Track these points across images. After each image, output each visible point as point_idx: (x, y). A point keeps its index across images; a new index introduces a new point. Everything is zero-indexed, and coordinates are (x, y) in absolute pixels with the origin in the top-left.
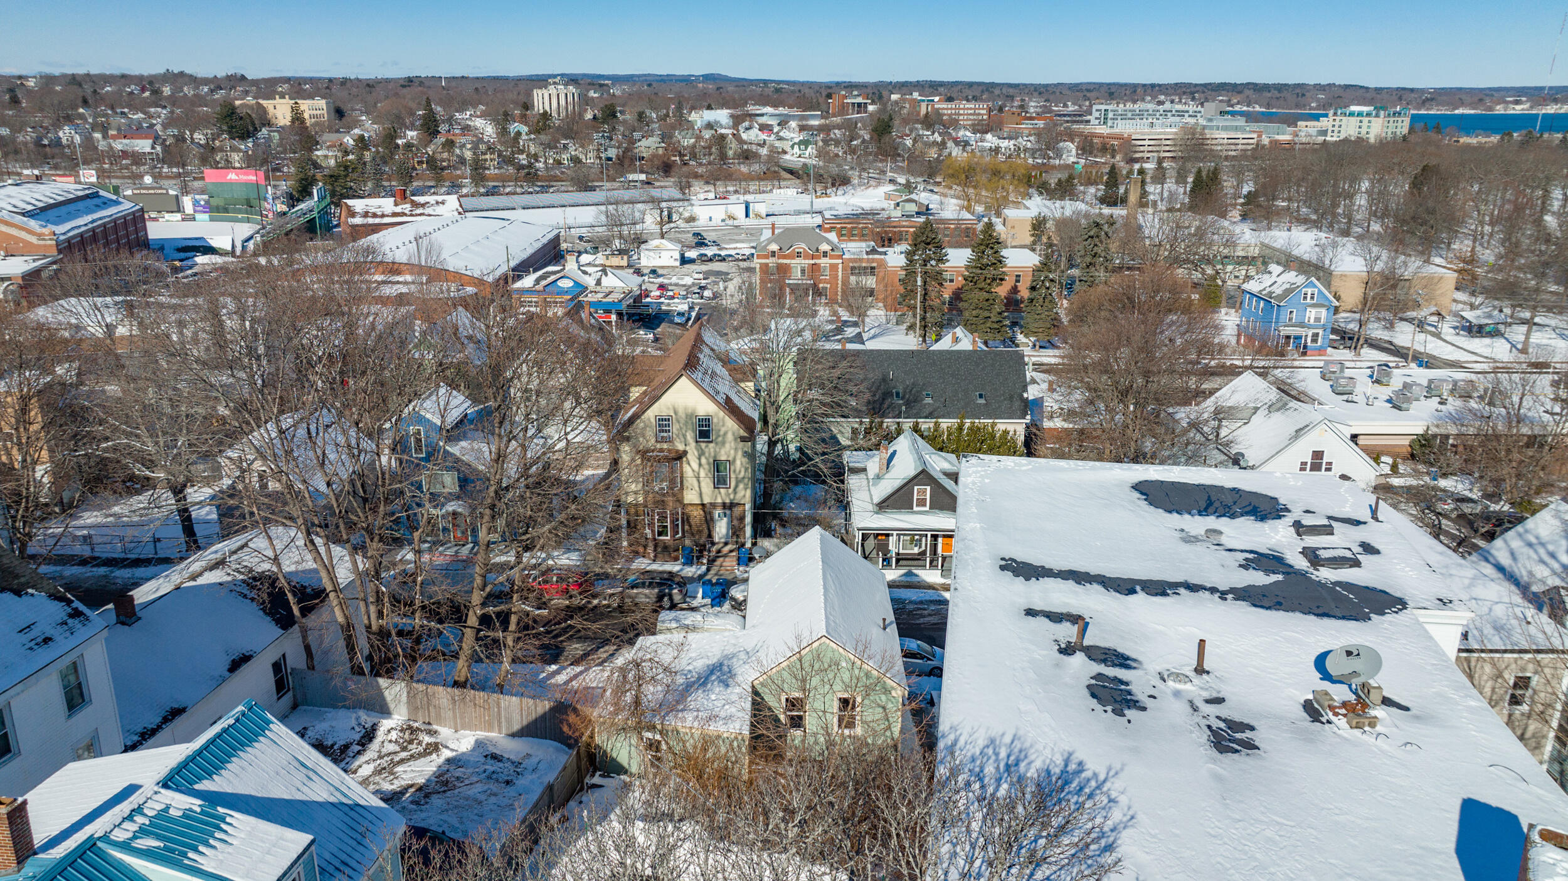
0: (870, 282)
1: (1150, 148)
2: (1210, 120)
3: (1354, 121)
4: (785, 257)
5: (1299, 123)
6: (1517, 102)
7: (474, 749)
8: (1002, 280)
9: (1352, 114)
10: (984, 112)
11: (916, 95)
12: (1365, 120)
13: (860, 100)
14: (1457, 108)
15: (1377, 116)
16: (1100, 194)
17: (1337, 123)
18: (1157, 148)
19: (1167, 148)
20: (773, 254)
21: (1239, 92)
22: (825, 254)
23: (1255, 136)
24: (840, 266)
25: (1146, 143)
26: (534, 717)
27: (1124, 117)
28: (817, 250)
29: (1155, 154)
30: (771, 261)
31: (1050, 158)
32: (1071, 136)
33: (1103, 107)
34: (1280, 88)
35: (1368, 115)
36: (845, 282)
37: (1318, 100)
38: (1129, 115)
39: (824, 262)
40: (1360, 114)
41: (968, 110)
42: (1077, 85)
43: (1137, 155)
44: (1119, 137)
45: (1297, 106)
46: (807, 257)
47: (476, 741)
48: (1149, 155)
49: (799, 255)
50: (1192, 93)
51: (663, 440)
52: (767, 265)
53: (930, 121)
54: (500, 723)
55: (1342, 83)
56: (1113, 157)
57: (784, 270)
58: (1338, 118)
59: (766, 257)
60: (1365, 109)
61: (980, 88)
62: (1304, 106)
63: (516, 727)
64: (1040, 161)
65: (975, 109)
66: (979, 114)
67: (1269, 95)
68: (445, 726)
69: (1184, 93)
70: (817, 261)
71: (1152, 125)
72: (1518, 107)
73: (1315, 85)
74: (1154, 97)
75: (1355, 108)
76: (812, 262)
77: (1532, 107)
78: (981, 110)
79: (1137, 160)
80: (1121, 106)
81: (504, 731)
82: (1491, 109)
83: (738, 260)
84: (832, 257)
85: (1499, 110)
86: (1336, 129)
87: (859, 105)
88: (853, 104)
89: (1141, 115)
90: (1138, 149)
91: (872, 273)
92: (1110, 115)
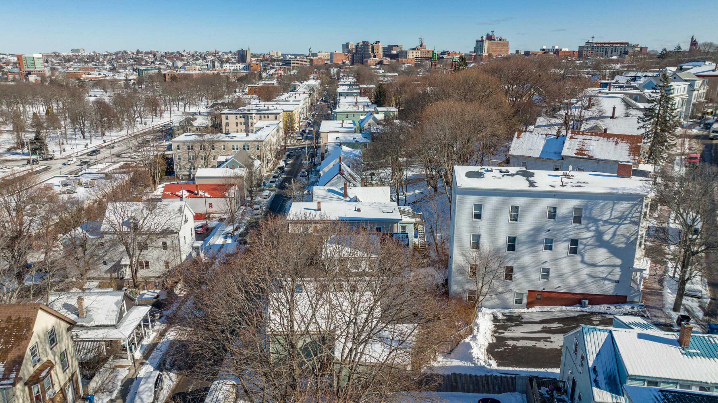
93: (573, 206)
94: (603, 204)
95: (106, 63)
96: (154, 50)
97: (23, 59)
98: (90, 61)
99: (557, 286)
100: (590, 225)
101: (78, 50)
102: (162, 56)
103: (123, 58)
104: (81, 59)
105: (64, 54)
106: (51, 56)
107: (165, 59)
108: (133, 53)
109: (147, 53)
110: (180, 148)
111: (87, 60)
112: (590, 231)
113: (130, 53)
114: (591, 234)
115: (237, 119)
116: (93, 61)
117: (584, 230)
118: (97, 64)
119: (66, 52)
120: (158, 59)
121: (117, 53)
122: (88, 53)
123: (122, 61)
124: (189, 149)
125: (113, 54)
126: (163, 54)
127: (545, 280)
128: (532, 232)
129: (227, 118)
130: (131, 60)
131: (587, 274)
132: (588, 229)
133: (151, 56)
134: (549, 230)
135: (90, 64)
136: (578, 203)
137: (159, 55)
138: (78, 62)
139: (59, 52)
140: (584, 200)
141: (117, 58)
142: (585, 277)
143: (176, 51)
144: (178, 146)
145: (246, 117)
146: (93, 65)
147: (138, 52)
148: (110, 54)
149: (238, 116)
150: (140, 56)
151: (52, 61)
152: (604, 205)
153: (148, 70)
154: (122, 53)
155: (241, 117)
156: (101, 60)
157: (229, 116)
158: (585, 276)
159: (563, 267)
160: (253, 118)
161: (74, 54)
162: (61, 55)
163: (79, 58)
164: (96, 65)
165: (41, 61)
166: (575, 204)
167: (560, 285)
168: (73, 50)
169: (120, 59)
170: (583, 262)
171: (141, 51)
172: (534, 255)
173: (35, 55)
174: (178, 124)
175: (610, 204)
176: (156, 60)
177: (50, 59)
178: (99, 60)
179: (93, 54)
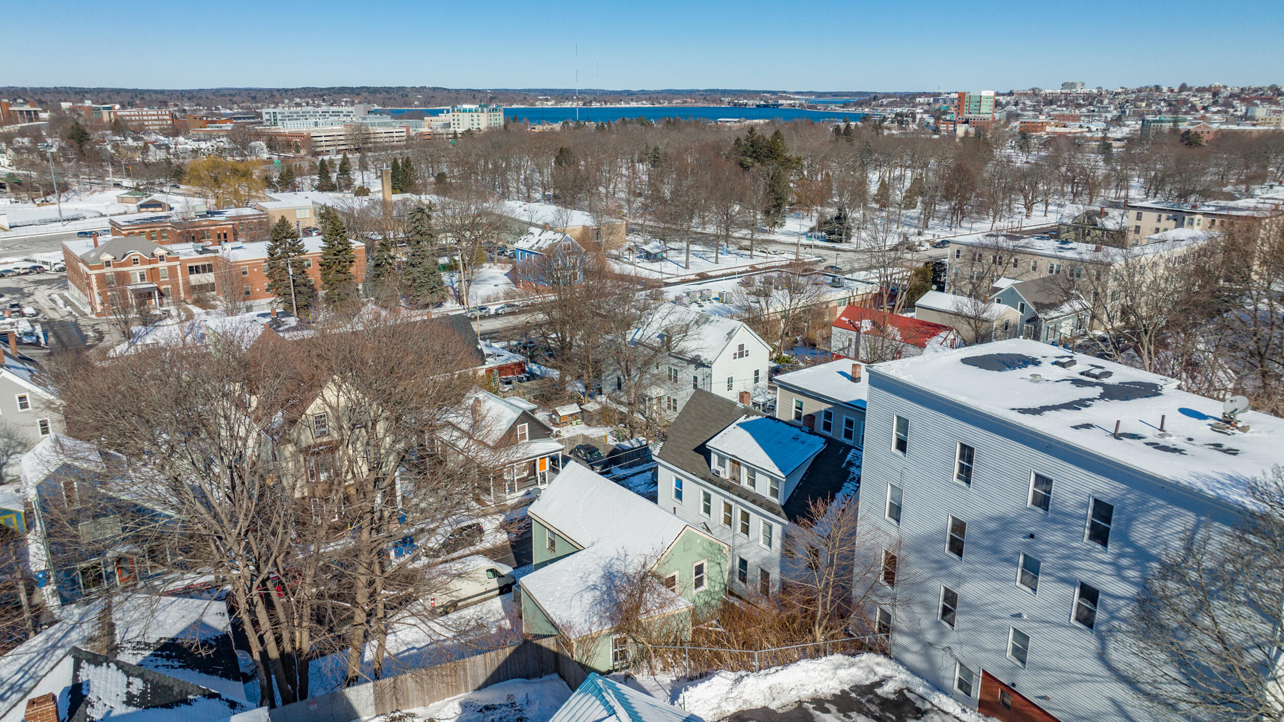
0: (208, 278)
1: (328, 143)
2: (364, 119)
3: (467, 115)
4: (121, 265)
5: (426, 118)
6: (547, 100)
7: (463, 711)
8: (351, 262)
9: (465, 111)
10: (167, 117)
11: (88, 103)
12: (475, 115)
13: (27, 108)
14: (512, 104)
15: (482, 112)
16: (316, 183)
17: (456, 118)
18: (335, 143)
19: (342, 142)
20: (108, 264)
21: (358, 94)
22: (162, 258)
23: (404, 130)
24: (179, 267)
25: (323, 139)
26: (497, 666)
27: (290, 118)
28: (153, 255)
29: (333, 148)
30: (108, 271)
31: (246, 155)
32: (258, 136)
33: (271, 110)
34: (388, 90)
35: (476, 111)
36: (186, 282)
37: (419, 100)
38: (295, 116)
39: (162, 265)
40: (470, 111)
41: (150, 115)
42: (218, 90)
43: (319, 149)
44: (300, 135)
45: (405, 104)
46: (144, 262)
47: (461, 704)
48: (328, 149)
49: (135, 262)
50: (322, 96)
51: (323, 434)
52: (104, 274)
53: (118, 127)
54: (466, 682)
55: (431, 86)
56: (298, 152)
57: (122, 278)
58: (456, 114)
59: (101, 267)
60: (473, 107)
61: (129, 94)
62: (410, 104)
63: (481, 681)
64: (238, 159)
65: (158, 115)
66: (163, 120)
67: (381, 96)
68: (413, 707)
69: (315, 96)
70: (155, 266)
71: (316, 124)
72: (549, 103)
73: (412, 88)
74: (291, 100)
75: (467, 106)
76: (151, 266)
77: (556, 104)
78: (165, 115)
79: (319, 154)
80: (286, 109)
81: (470, 688)
82: (533, 104)
83: (19, 274)
84: (169, 260)
85: (538, 105)
86: (456, 122)
87: (28, 112)
88: (21, 112)
89: (304, 115)
90: (319, 144)
91: (211, 271)
92: (279, 117)
93: (1089, 491)
94: (1162, 512)
95: (1112, 107)
96: (1217, 84)
97: (966, 100)
98: (1087, 103)
99: (1042, 693)
100: (1125, 562)
101: (1073, 85)
102: (1232, 96)
103: (1148, 99)
104: (1072, 101)
105: (1048, 91)
106: (1025, 94)
107: (1235, 102)
108: (1172, 91)
109: (1201, 90)
110: (961, 254)
111: (1081, 102)
112: (1125, 579)
113: (1165, 89)
114: (1131, 591)
115: (1159, 220)
116: (1091, 104)
117: (1109, 569)
118: (1096, 110)
119: (1051, 88)
120: (1221, 101)
121: (1140, 91)
122: (1086, 90)
123: (1144, 104)
124: (974, 259)
125: (1133, 92)
126: (1237, 91)
127: (1019, 664)
128: (992, 526)
129: (1139, 218)
130: (1162, 104)
131: (1114, 701)
132: (1119, 572)
133: (1208, 95)
134: (1032, 536)
135: (1084, 110)
136: (1104, 487)
137: (1226, 93)
138: (1065, 106)
139: (1041, 88)
140: (1116, 484)
141: (1137, 99)
142: (1107, 707)
143: (1268, 85)
144: (958, 251)
145: (1180, 220)
146: (1089, 111)
147: (1183, 88)
148: (1126, 92)
149: (1164, 216)
150: (1184, 95)
151: (1024, 104)
152: (1166, 518)
153: (1162, 121)
154: (1151, 90)
155: (1168, 219)
156: (1106, 101)
157: (1145, 214)
158: (1108, 702)
159: (1058, 649)
160: (1196, 222)
161: (1064, 91)
162: (1042, 92)
163: (1069, 98)
164: (1093, 111)
165: (991, 103)
166: (1095, 488)
167: (1049, 694)
168: (1065, 85)
169: (1142, 100)
170: (1102, 657)
171: (1189, 85)
172: (997, 586)
173: (984, 93)
174: (1070, 222)
175: (1190, 518)
176: (1215, 103)
177: (1023, 99)
178: (1101, 102)
179: (1095, 91)
